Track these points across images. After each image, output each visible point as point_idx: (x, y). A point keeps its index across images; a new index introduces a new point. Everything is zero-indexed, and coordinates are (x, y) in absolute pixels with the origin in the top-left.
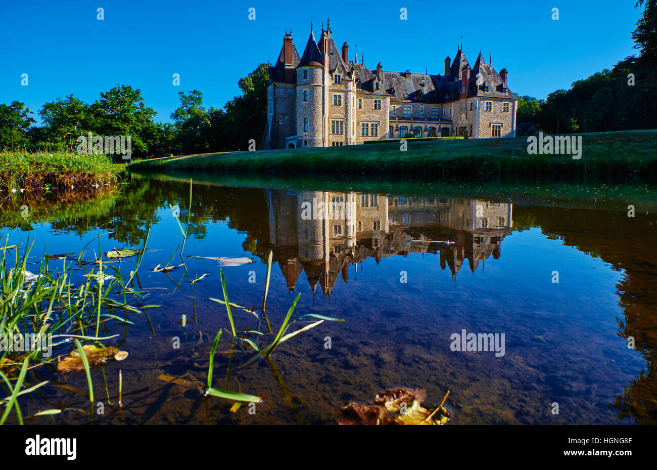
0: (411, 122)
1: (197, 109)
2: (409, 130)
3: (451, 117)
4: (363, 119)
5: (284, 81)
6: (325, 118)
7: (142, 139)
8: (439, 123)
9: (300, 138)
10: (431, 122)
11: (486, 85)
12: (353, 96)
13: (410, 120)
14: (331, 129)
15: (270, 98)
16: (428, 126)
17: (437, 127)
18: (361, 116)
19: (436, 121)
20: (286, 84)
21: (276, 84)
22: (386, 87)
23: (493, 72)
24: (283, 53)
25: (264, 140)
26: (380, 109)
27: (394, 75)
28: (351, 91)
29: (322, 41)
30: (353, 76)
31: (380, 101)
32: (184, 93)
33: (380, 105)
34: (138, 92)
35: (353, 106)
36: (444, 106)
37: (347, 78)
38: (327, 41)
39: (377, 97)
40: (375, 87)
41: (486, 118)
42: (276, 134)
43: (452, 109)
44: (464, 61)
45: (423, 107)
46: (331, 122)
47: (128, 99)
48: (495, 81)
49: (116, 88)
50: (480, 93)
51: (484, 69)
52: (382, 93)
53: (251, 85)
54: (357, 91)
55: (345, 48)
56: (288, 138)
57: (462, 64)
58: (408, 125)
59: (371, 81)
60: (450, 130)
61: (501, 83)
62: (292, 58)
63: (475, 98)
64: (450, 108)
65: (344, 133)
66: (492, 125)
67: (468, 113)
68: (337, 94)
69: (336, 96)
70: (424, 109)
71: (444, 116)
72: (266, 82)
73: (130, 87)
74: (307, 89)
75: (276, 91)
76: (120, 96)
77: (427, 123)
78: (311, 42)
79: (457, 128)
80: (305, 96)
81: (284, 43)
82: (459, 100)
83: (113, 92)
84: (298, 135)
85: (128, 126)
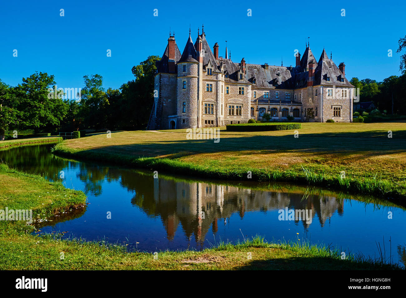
0: (268, 104)
1: (98, 89)
2: (267, 110)
3: (301, 100)
4: (229, 102)
5: (168, 72)
6: (199, 102)
7: (53, 115)
8: (291, 105)
9: (179, 118)
10: (284, 104)
11: (328, 76)
12: (221, 84)
13: (268, 102)
14: (204, 110)
15: (157, 84)
16: (283, 107)
17: (289, 108)
18: (229, 100)
19: (288, 103)
20: (169, 75)
21: (162, 74)
22: (249, 77)
23: (333, 66)
24: (167, 50)
25: (152, 117)
26: (243, 94)
27: (255, 67)
28: (220, 81)
29: (197, 43)
30: (222, 69)
31: (243, 88)
32: (88, 77)
33: (243, 92)
34: (52, 77)
35: (222, 92)
36: (296, 91)
37: (217, 71)
38: (201, 43)
39: (241, 85)
40: (239, 77)
41: (329, 102)
42: (160, 113)
43: (302, 94)
44: (311, 56)
45: (278, 92)
46: (204, 104)
47: (44, 83)
48: (335, 72)
49: (35, 74)
50: (323, 82)
51: (326, 63)
52: (245, 82)
53: (141, 72)
54: (225, 80)
55: (215, 47)
56: (170, 116)
57: (310, 59)
58: (266, 107)
59: (237, 72)
60: (300, 110)
61: (340, 74)
62: (175, 54)
63: (319, 86)
64: (300, 93)
65: (215, 113)
66: (333, 107)
67: (314, 98)
68: (210, 83)
69: (208, 84)
70: (279, 93)
71: (295, 99)
72: (154, 70)
73: (46, 74)
74: (185, 80)
75: (161, 79)
76: (38, 81)
77: (281, 105)
78: (189, 43)
79: (305, 109)
80: (184, 85)
81: (169, 42)
82: (306, 87)
83: (32, 77)
84: (178, 115)
85: (43, 104)
